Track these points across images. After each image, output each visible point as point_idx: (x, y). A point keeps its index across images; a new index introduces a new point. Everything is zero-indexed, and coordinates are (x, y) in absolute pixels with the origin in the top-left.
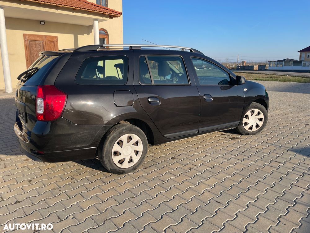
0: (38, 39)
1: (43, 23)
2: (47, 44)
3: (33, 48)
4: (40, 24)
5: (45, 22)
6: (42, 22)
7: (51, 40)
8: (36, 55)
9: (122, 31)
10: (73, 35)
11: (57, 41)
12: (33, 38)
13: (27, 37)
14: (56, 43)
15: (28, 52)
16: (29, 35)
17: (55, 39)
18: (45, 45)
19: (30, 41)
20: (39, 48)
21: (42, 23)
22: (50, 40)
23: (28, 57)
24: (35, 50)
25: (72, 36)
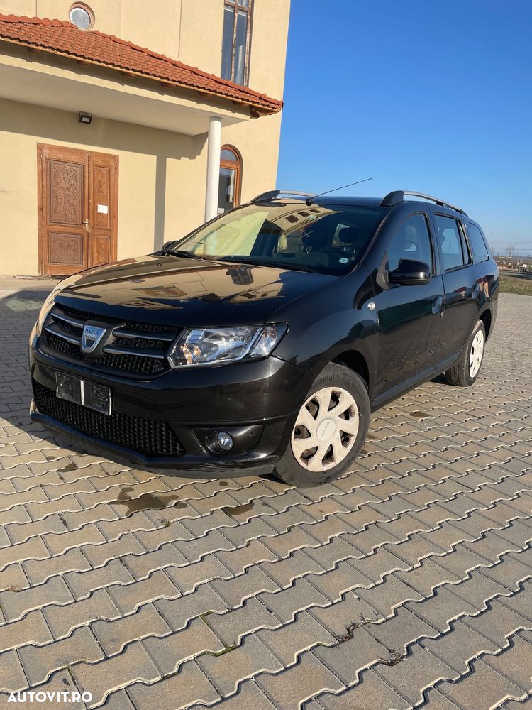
0: (73, 158)
1: (87, 120)
2: (92, 174)
3: (58, 180)
4: (81, 121)
5: (91, 118)
6: (86, 117)
7: (103, 164)
8: (63, 197)
9: (275, 155)
10: (156, 157)
11: (117, 168)
12: (61, 156)
13: (45, 151)
14: (113, 171)
15: (45, 189)
16: (51, 148)
17: (112, 163)
18: (87, 174)
19: (51, 161)
20: (73, 182)
21: (84, 119)
22: (100, 162)
23: (44, 201)
24: (63, 185)
25: (152, 160)
